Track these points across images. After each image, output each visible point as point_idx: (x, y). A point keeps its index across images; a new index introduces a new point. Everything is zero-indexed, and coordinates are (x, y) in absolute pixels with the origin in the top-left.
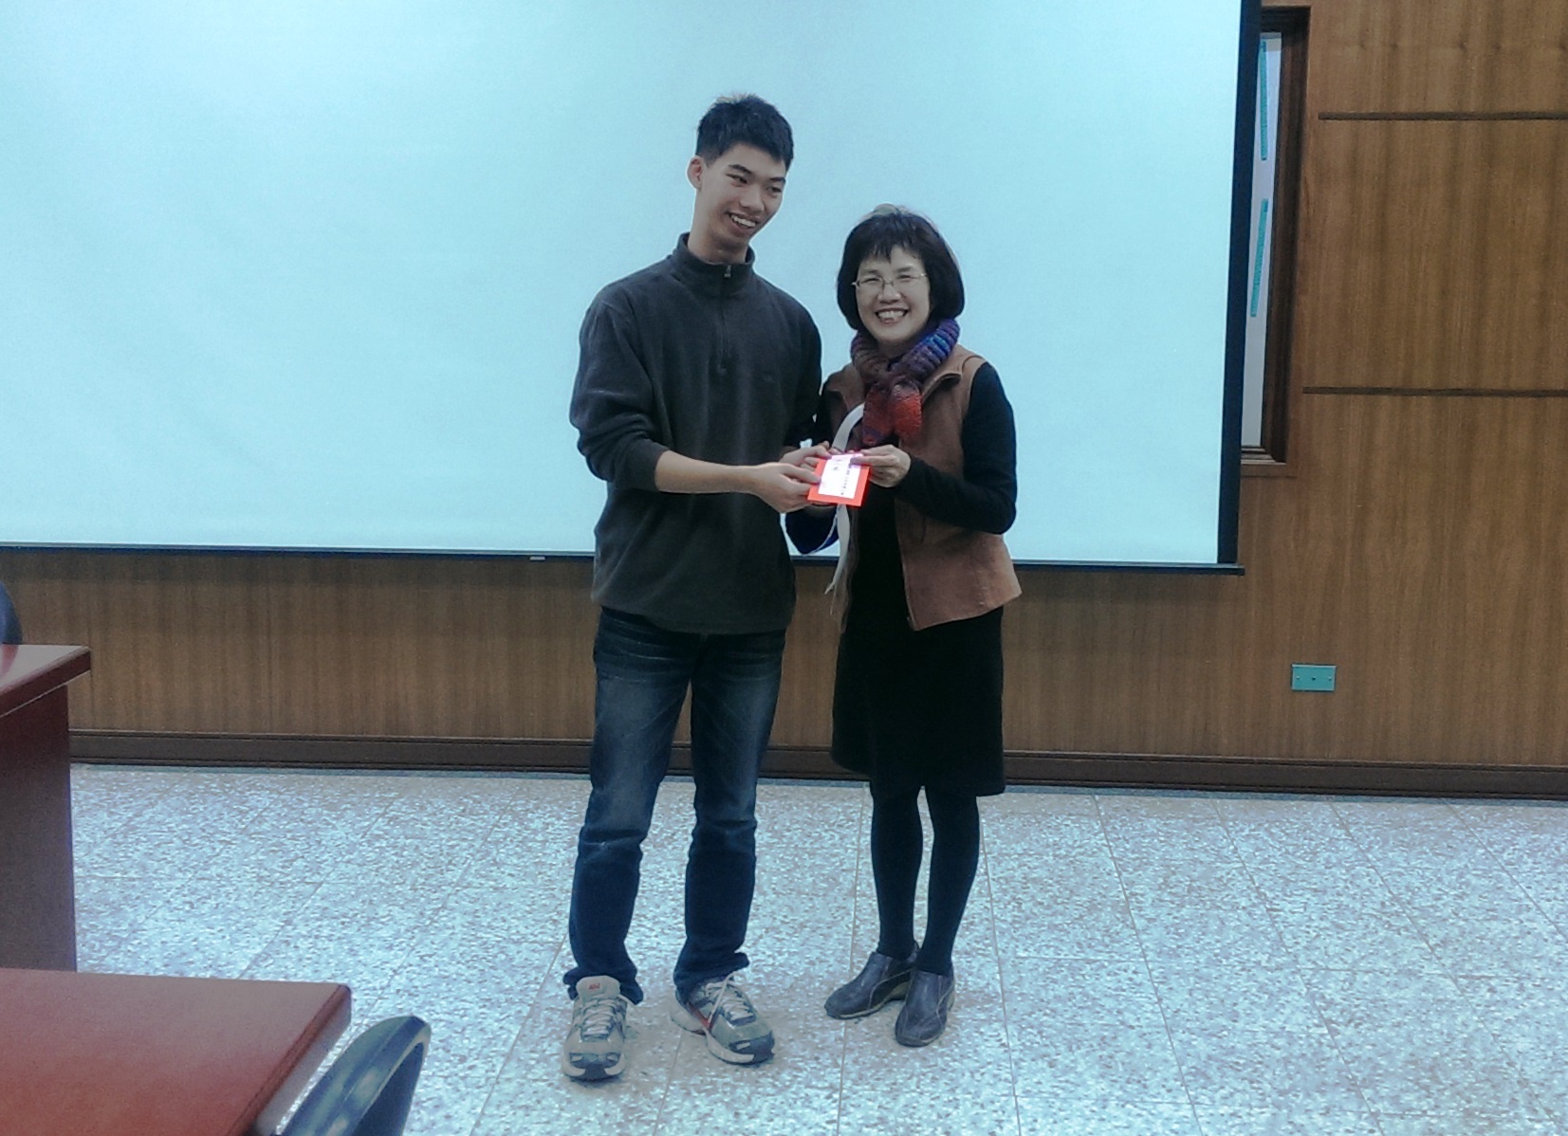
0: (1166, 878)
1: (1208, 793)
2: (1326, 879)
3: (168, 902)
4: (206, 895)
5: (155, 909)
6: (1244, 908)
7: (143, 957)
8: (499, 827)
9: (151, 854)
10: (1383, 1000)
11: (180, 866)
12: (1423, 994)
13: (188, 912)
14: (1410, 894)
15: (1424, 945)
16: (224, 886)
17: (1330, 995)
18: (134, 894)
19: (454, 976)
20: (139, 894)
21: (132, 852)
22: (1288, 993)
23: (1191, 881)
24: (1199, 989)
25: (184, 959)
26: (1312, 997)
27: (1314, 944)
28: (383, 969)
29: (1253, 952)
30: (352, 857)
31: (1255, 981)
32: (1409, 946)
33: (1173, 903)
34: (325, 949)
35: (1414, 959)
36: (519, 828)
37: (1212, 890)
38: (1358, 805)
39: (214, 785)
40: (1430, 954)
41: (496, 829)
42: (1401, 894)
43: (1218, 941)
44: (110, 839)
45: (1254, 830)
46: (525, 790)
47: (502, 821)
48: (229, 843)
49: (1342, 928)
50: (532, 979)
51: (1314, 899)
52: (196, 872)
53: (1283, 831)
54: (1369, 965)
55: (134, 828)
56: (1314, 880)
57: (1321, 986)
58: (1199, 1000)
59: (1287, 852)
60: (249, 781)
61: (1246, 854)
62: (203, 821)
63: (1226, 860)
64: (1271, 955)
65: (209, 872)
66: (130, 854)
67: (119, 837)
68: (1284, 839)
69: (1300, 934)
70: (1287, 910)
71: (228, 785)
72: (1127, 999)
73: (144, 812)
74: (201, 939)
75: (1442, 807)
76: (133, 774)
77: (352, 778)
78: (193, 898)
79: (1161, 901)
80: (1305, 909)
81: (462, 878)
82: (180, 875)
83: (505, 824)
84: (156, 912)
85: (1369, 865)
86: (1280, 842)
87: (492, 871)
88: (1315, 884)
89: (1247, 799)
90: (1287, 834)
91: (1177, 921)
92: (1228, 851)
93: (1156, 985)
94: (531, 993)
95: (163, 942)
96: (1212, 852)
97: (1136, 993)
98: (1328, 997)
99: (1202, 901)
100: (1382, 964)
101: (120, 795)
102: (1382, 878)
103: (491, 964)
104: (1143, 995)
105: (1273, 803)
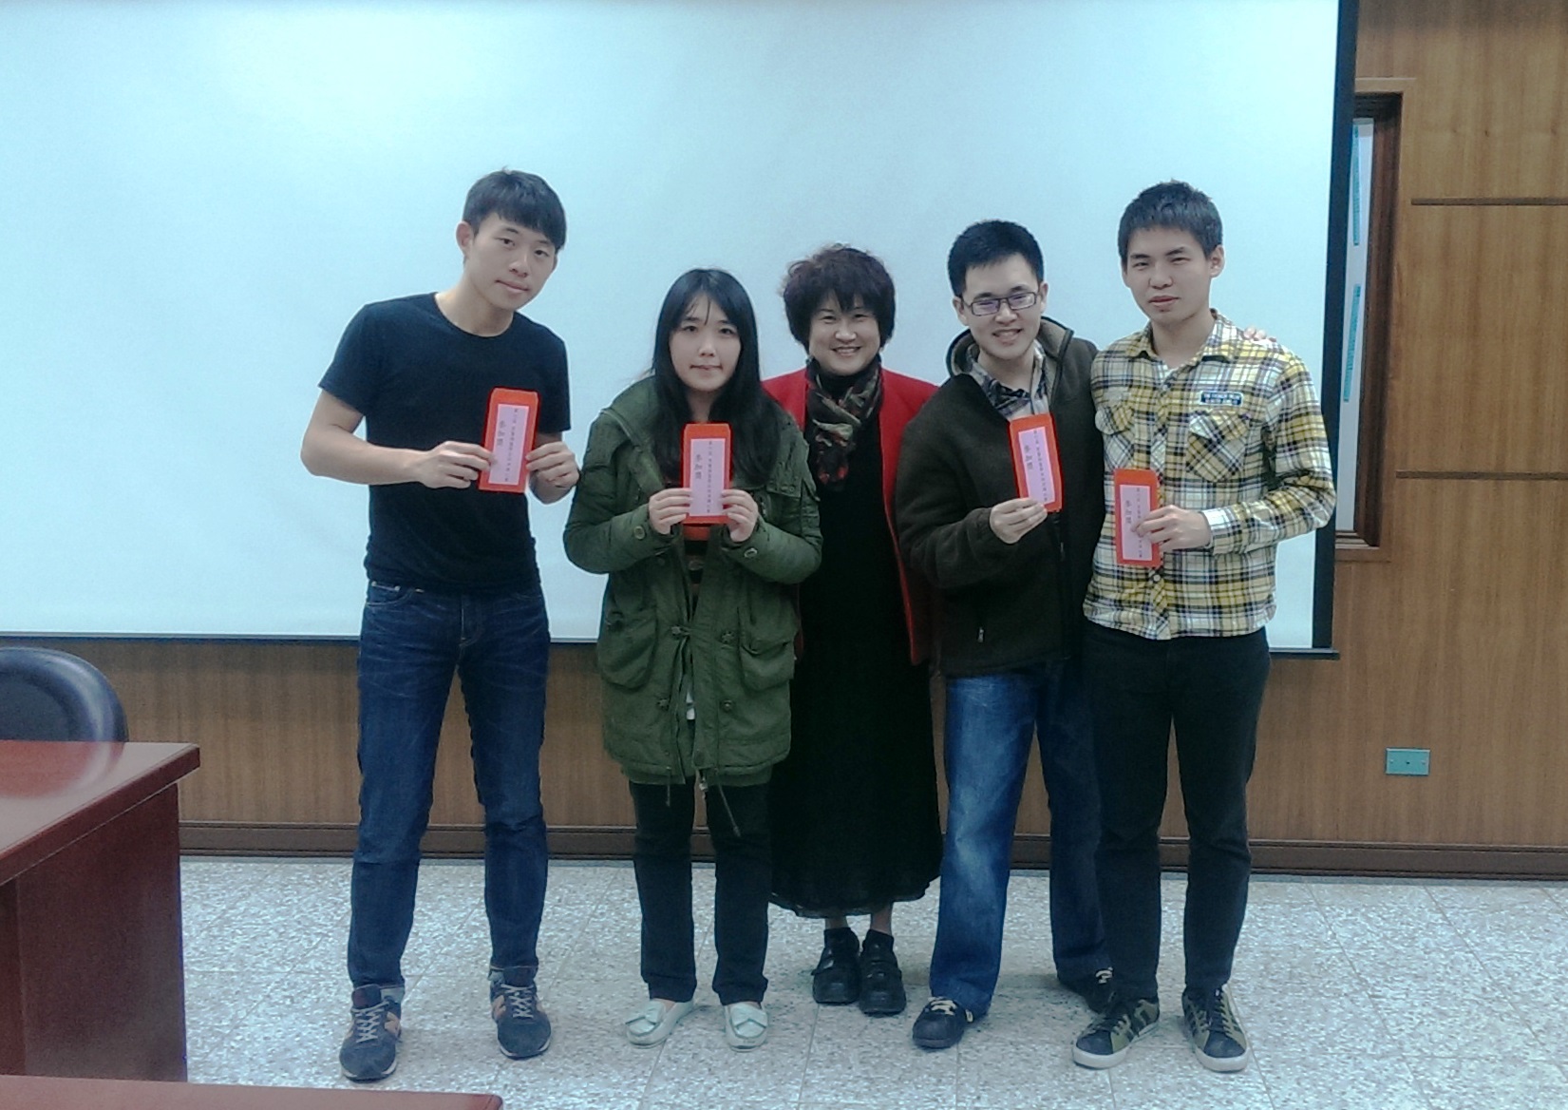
0: (1266, 965)
1: (1303, 877)
2: (1426, 965)
3: (268, 996)
4: (306, 989)
5: (255, 1004)
6: (1345, 995)
7: (246, 1052)
8: (596, 917)
9: (248, 947)
10: (1491, 1088)
11: (278, 959)
12: (1530, 1082)
13: (289, 1006)
14: (1510, 978)
15: (1527, 1030)
16: (323, 980)
17: (1437, 1083)
18: (234, 989)
19: (561, 1070)
20: (239, 989)
21: (228, 946)
22: (1396, 1081)
23: (1292, 967)
24: (1306, 1078)
25: (288, 1055)
26: (1418, 1084)
27: (1417, 1030)
28: (488, 1064)
29: (1358, 1040)
30: (450, 949)
31: (1362, 1069)
32: (1512, 1032)
33: (1275, 990)
34: (429, 1044)
35: (1517, 1046)
36: (617, 918)
37: (1313, 977)
38: (1454, 889)
39: (307, 876)
40: (1534, 1040)
41: (593, 919)
42: (1502, 979)
43: (1322, 1029)
44: (205, 932)
45: (1351, 915)
46: (620, 879)
47: (599, 911)
48: (327, 935)
49: (1445, 1015)
50: (640, 1072)
51: (1415, 984)
52: (294, 966)
53: (1379, 916)
54: (1474, 1053)
55: (228, 921)
56: (1414, 966)
57: (1428, 1074)
58: (1307, 1089)
59: (1385, 937)
61: (1345, 940)
62: (298, 913)
63: (1325, 946)
64: (1376, 1042)
65: (307, 966)
66: (226, 948)
67: (215, 931)
68: (1382, 924)
69: (1404, 1021)
70: (1388, 996)
71: (321, 876)
72: (1235, 1089)
73: (238, 904)
74: (304, 1034)
75: (1537, 890)
76: (224, 865)
77: (445, 867)
78: (293, 993)
79: (1263, 988)
80: (1407, 995)
81: (562, 971)
82: (278, 969)
83: (602, 914)
84: (257, 1006)
85: (1467, 950)
86: (1378, 927)
87: (592, 963)
88: (1415, 969)
89: (1342, 883)
90: (1384, 919)
91: (1280, 1009)
92: (1327, 937)
93: (1263, 1074)
94: (638, 1087)
95: (265, 1038)
96: (1311, 938)
97: (1244, 1082)
98: (1435, 1085)
99: (1304, 988)
100: (1487, 1051)
102: (1481, 963)
103: (596, 1058)
104: (1252, 1084)
105: (1368, 887)
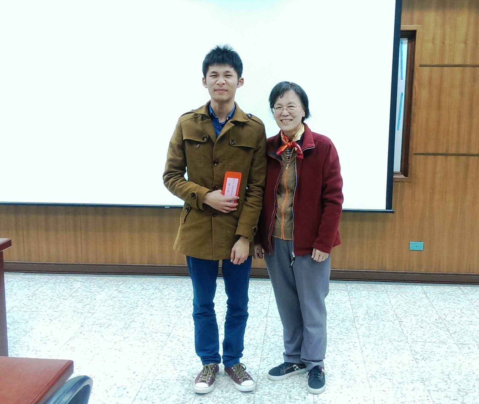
0: (367, 311)
1: (383, 283)
2: (419, 311)
6: (391, 321)
9: (40, 303)
14: (445, 316)
21: (34, 303)
23: (375, 312)
26: (411, 351)
27: (413, 333)
30: (105, 304)
32: (443, 333)
33: (369, 319)
35: (445, 338)
36: (160, 294)
37: (382, 315)
38: (430, 287)
39: (63, 280)
40: (450, 336)
41: (153, 295)
42: (442, 316)
43: (382, 332)
44: (27, 298)
45: (396, 295)
46: (163, 282)
47: (155, 292)
48: (66, 299)
49: (423, 328)
51: (414, 318)
53: (405, 295)
54: (430, 340)
55: (35, 294)
56: (415, 312)
59: (407, 302)
60: (74, 279)
61: (394, 303)
62: (58, 292)
64: (399, 336)
65: (58, 309)
69: (409, 330)
70: (405, 321)
71: (67, 280)
73: (39, 289)
74: (53, 332)
75: (457, 287)
78: (52, 318)
79: (365, 319)
80: (411, 321)
81: (140, 311)
85: (432, 307)
86: (405, 299)
89: (394, 284)
91: (370, 325)
92: (388, 302)
96: (383, 302)
99: (378, 319)
100: (435, 340)
101: (32, 283)
102: (436, 311)
105: (403, 286)
